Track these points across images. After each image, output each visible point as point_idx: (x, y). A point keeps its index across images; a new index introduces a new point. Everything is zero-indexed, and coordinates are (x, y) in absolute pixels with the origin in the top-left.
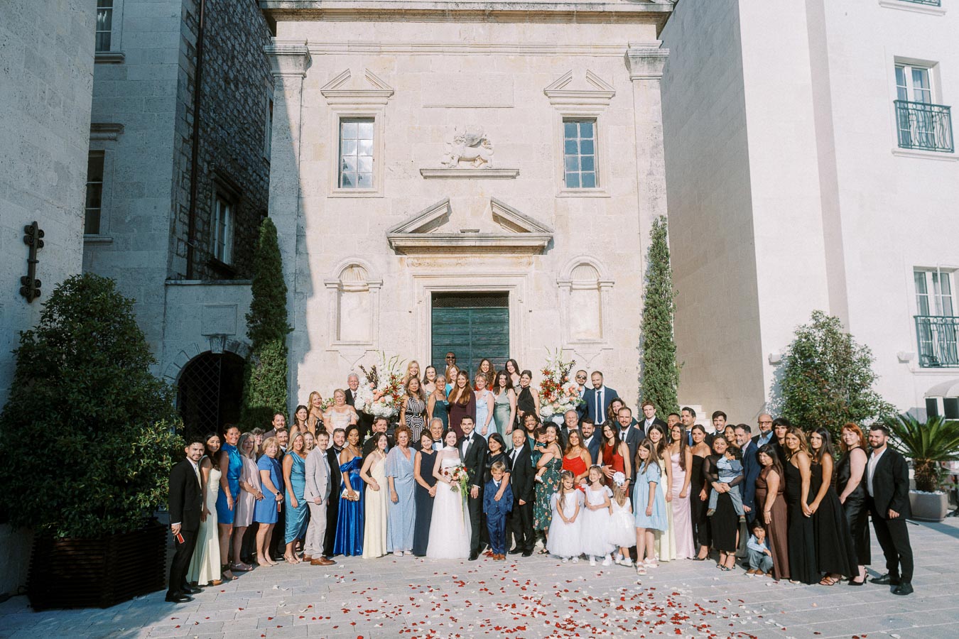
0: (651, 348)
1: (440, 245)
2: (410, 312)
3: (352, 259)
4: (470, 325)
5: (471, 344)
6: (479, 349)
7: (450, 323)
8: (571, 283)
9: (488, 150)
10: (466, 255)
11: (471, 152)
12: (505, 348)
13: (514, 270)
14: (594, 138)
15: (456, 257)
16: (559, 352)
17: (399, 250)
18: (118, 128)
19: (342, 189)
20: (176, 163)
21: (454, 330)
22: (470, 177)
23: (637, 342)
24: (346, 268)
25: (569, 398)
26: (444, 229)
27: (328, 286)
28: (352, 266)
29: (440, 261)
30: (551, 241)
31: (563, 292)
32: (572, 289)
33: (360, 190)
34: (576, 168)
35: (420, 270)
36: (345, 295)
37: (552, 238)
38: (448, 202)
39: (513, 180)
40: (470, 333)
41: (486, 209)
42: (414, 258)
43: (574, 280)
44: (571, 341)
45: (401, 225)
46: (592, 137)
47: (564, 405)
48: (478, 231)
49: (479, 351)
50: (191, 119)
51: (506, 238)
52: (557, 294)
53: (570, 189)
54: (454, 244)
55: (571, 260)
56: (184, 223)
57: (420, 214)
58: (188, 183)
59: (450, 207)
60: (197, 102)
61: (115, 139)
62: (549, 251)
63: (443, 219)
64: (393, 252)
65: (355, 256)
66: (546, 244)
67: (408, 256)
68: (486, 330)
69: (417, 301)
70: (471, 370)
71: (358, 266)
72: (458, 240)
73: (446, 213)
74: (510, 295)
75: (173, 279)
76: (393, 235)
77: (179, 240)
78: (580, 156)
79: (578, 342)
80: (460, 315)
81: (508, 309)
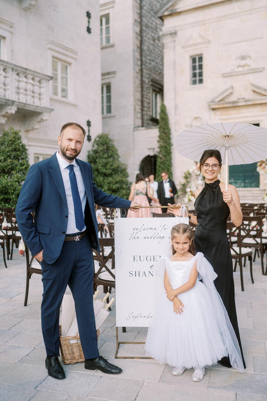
1: (229, 106)
3: (196, 115)
9: (251, 60)
10: (241, 109)
11: (243, 62)
13: (262, 113)
15: (237, 111)
17: (214, 109)
18: (114, 73)
20: (134, 83)
22: (243, 74)
24: (194, 119)
26: (231, 99)
27: (187, 126)
28: (196, 118)
33: (198, 86)
35: (222, 117)
38: (233, 86)
39: (262, 73)
41: (250, 88)
42: (220, 112)
45: (214, 99)
50: (139, 63)
51: (256, 100)
54: (235, 105)
56: (139, 105)
57: (220, 94)
58: (140, 89)
59: (233, 89)
60: (141, 55)
61: (113, 77)
63: (231, 94)
64: (211, 110)
67: (218, 111)
72: (237, 103)
73: (232, 92)
74: (260, 125)
75: (136, 128)
76: (210, 104)
77: (138, 112)
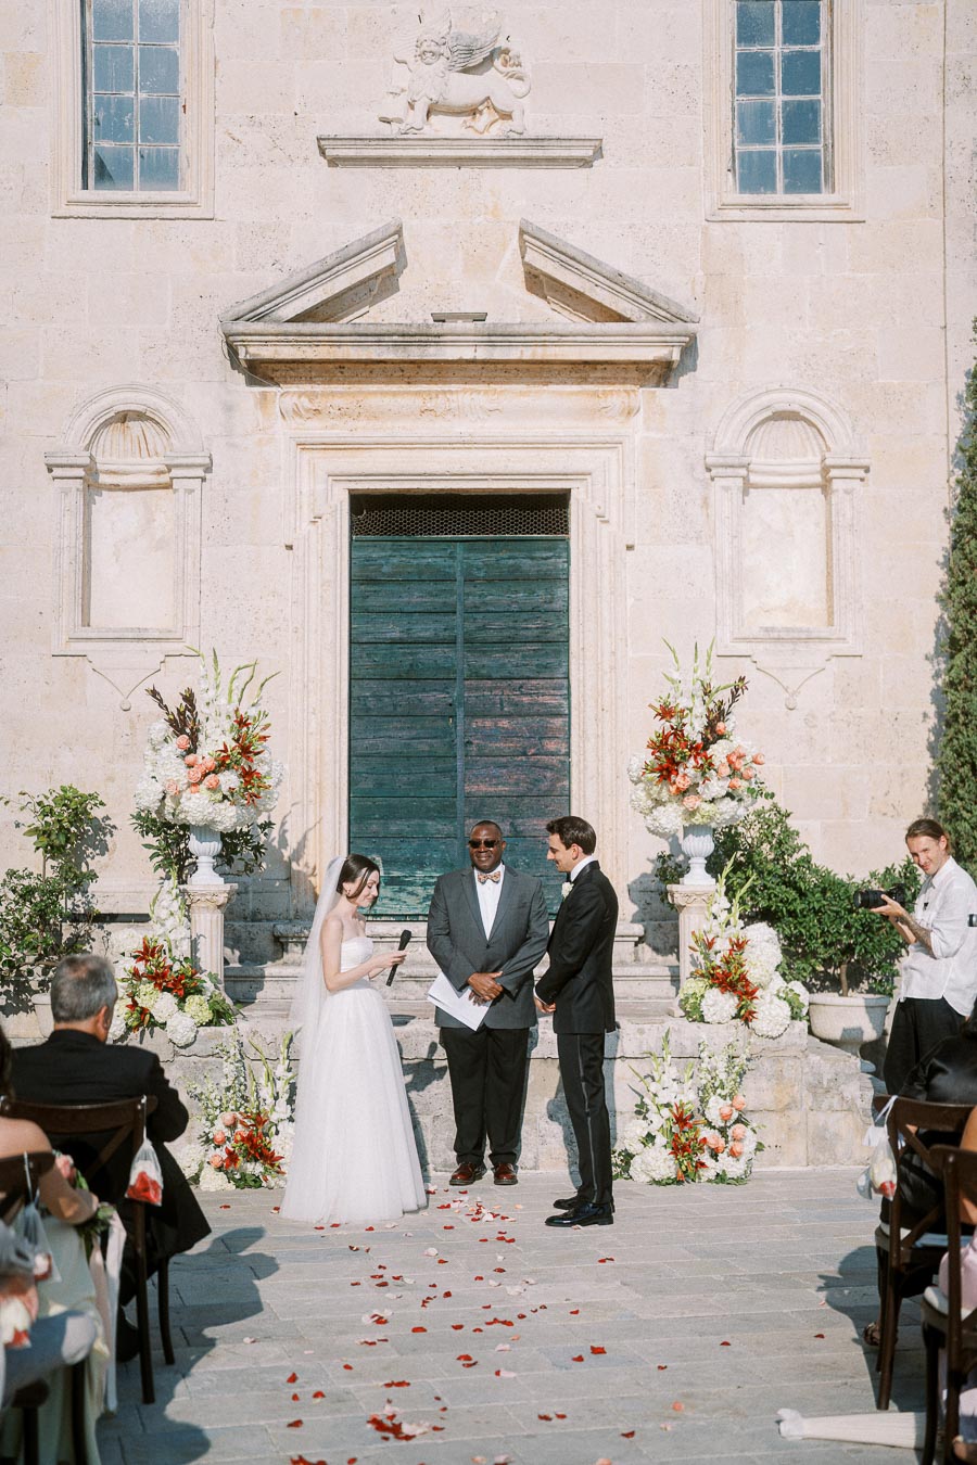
0: (966, 651)
1: (374, 357)
2: (290, 547)
3: (122, 396)
4: (458, 586)
5: (460, 640)
6: (484, 652)
7: (405, 580)
8: (747, 466)
9: (514, 83)
10: (446, 387)
11: (466, 89)
12: (557, 653)
13: (586, 429)
14: (821, 46)
15: (417, 393)
16: (702, 657)
17: (259, 372)
19: (93, 194)
21: (414, 600)
22: (460, 162)
23: (928, 642)
24: (107, 424)
25: (727, 783)
26: (385, 313)
27: (57, 472)
28: (124, 417)
29: (374, 402)
30: (690, 349)
31: (724, 495)
32: (747, 487)
33: (144, 196)
34: (765, 135)
35: (316, 429)
36: (104, 502)
37: (693, 338)
38: (399, 232)
39: (585, 171)
40: (459, 608)
41: (508, 255)
42: (301, 394)
43: (754, 459)
44: (747, 634)
45: (263, 299)
46: (815, 39)
47: (713, 801)
48: (481, 318)
49: (485, 661)
51: (561, 338)
52: (706, 503)
53: (748, 198)
54: (415, 353)
55: (746, 403)
57: (318, 269)
59: (403, 247)
62: (684, 380)
63: (384, 283)
64: (241, 378)
65: (133, 388)
66: (676, 356)
67: (285, 388)
68: (505, 600)
69: (307, 516)
70: (460, 713)
71: (140, 416)
72: (426, 344)
73: (391, 266)
74: (573, 502)
76: (241, 326)
78: (779, 99)
79: (762, 634)
80: (431, 558)
81: (566, 542)
